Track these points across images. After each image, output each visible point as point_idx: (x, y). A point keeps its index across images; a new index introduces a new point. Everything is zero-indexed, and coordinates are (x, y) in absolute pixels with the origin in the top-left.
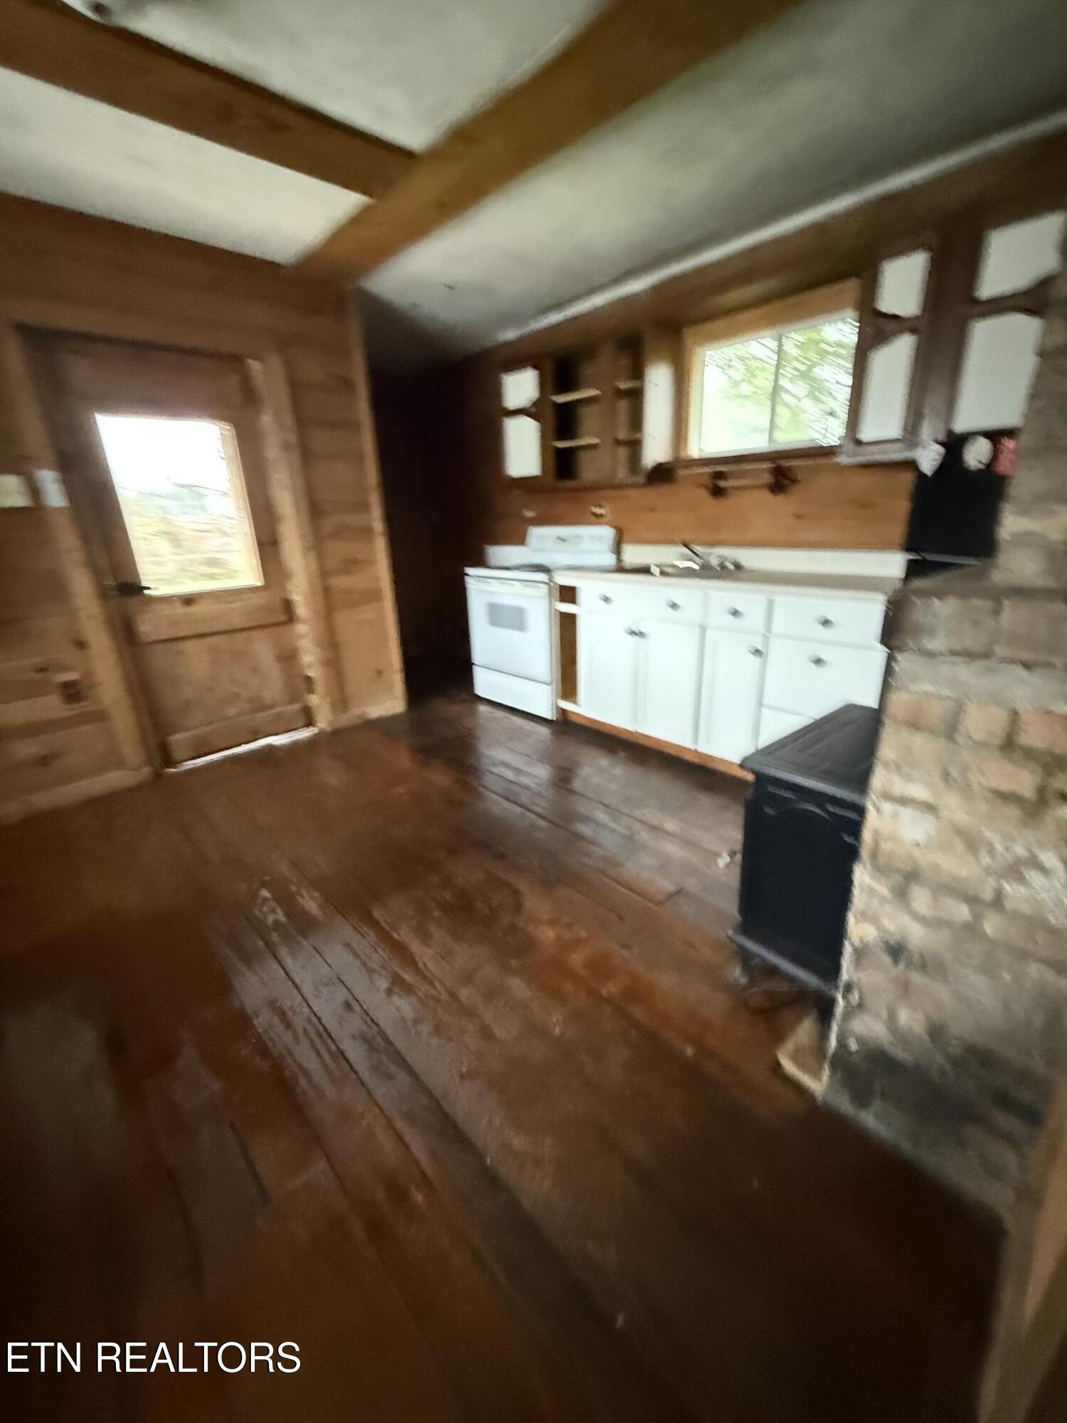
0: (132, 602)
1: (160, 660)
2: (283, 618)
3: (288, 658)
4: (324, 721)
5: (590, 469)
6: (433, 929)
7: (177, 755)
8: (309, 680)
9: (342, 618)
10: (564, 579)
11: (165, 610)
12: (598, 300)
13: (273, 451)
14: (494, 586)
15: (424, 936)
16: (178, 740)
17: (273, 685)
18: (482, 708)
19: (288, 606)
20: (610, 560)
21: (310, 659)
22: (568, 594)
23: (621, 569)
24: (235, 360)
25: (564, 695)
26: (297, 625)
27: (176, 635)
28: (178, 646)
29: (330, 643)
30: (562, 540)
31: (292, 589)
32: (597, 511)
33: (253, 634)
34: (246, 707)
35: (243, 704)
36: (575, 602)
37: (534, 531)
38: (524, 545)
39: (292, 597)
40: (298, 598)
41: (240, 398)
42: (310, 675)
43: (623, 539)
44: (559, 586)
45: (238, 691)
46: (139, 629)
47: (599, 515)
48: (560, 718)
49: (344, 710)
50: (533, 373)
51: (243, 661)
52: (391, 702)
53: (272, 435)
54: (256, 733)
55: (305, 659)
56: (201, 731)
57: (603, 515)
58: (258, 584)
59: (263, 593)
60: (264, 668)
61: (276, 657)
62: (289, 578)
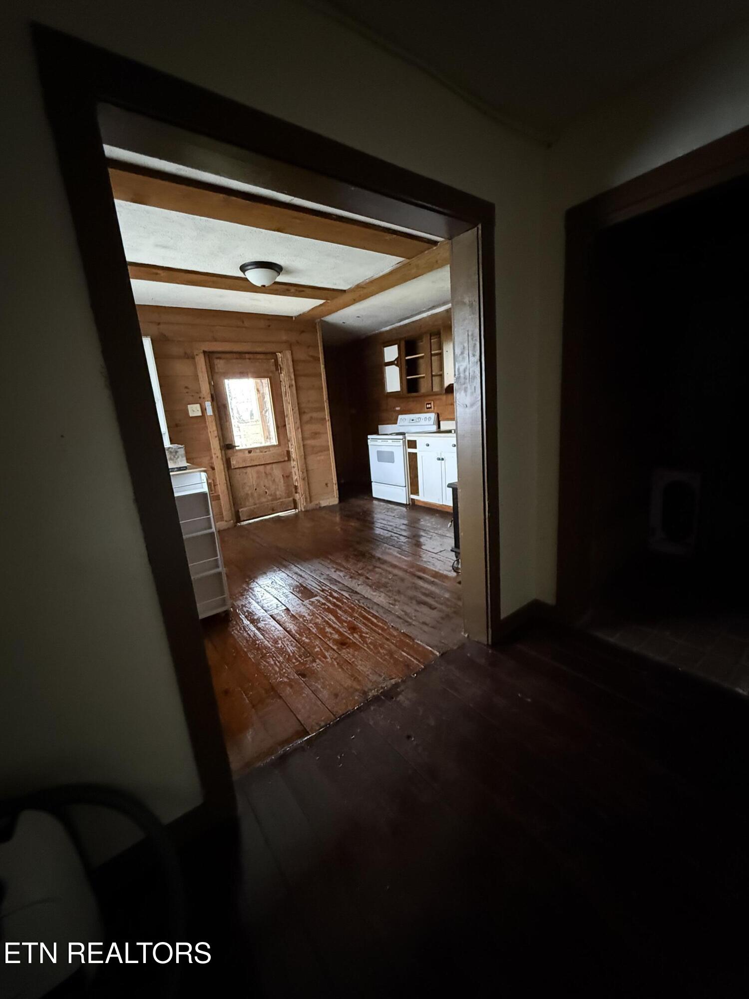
0: (230, 451)
1: (238, 476)
2: (286, 459)
3: (287, 477)
4: (301, 507)
5: (424, 387)
6: (350, 559)
7: (242, 519)
8: (296, 487)
9: (311, 459)
10: (409, 437)
11: (240, 454)
12: (424, 315)
13: (285, 388)
14: (379, 442)
15: (347, 561)
16: (243, 511)
17: (280, 489)
18: (375, 502)
19: (288, 453)
20: (434, 428)
21: (297, 477)
22: (412, 444)
23: (439, 431)
24: (274, 354)
25: (412, 492)
26: (292, 462)
27: (244, 466)
28: (245, 471)
29: (305, 470)
30: (413, 420)
31: (290, 446)
32: (428, 406)
33: (274, 466)
34: (270, 498)
35: (268, 497)
36: (415, 447)
37: (400, 417)
38: (396, 424)
39: (290, 449)
40: (292, 450)
41: (274, 368)
42: (296, 485)
43: (441, 418)
44: (408, 441)
45: (267, 491)
46: (232, 463)
47: (429, 408)
48: (411, 503)
49: (311, 502)
50: (395, 347)
51: (269, 477)
52: (332, 499)
53: (285, 382)
54: (273, 510)
55: (295, 478)
56: (252, 507)
57: (431, 408)
58: (276, 444)
59: (277, 448)
60: (277, 480)
61: (283, 476)
62: (289, 441)
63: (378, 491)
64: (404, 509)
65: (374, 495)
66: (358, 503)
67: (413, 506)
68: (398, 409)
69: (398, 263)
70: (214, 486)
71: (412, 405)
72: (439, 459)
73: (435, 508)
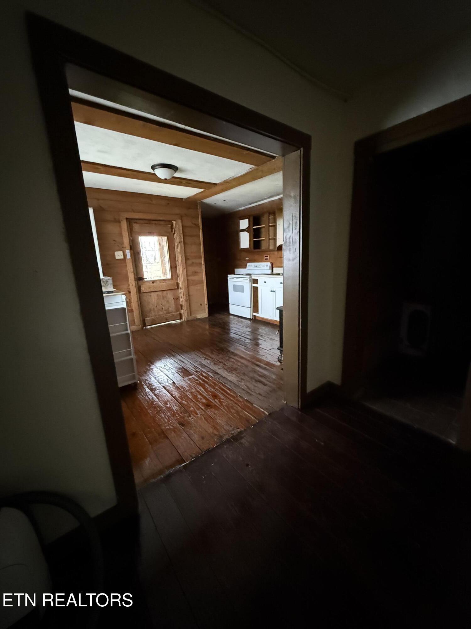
0: (140, 282)
1: (145, 298)
2: (176, 287)
3: (177, 299)
4: (185, 318)
5: (264, 246)
6: (214, 353)
7: (147, 324)
8: (182, 306)
9: (192, 288)
10: (253, 277)
11: (147, 284)
12: (266, 201)
13: (176, 243)
14: (235, 279)
15: (212, 353)
16: (148, 319)
17: (172, 308)
18: (231, 317)
19: (178, 284)
20: (270, 272)
21: (182, 300)
22: (255, 281)
23: (272, 274)
24: (170, 222)
25: (254, 311)
26: (180, 290)
27: (149, 291)
28: (150, 294)
29: (188, 295)
30: (256, 266)
31: (179, 280)
32: (266, 258)
33: (168, 292)
34: (165, 312)
35: (164, 311)
36: (257, 283)
37: (248, 264)
38: (246, 268)
39: (179, 282)
40: (180, 282)
41: (170, 230)
42: (182, 304)
43: (273, 266)
44: (253, 279)
45: (163, 307)
46: (142, 289)
47: (267, 259)
48: (253, 318)
49: (191, 315)
50: (247, 220)
51: (165, 299)
52: (203, 314)
53: (177, 239)
54: (167, 319)
55: (181, 300)
56: (153, 318)
57: (268, 259)
58: (170, 278)
59: (171, 281)
60: (170, 301)
61: (174, 298)
62: (178, 276)
63: (233, 309)
64: (249, 322)
65: (230, 312)
66: (220, 317)
67: (254, 320)
68: (247, 259)
69: (250, 169)
70: (130, 303)
71: (256, 257)
72: (272, 291)
73: (269, 321)
